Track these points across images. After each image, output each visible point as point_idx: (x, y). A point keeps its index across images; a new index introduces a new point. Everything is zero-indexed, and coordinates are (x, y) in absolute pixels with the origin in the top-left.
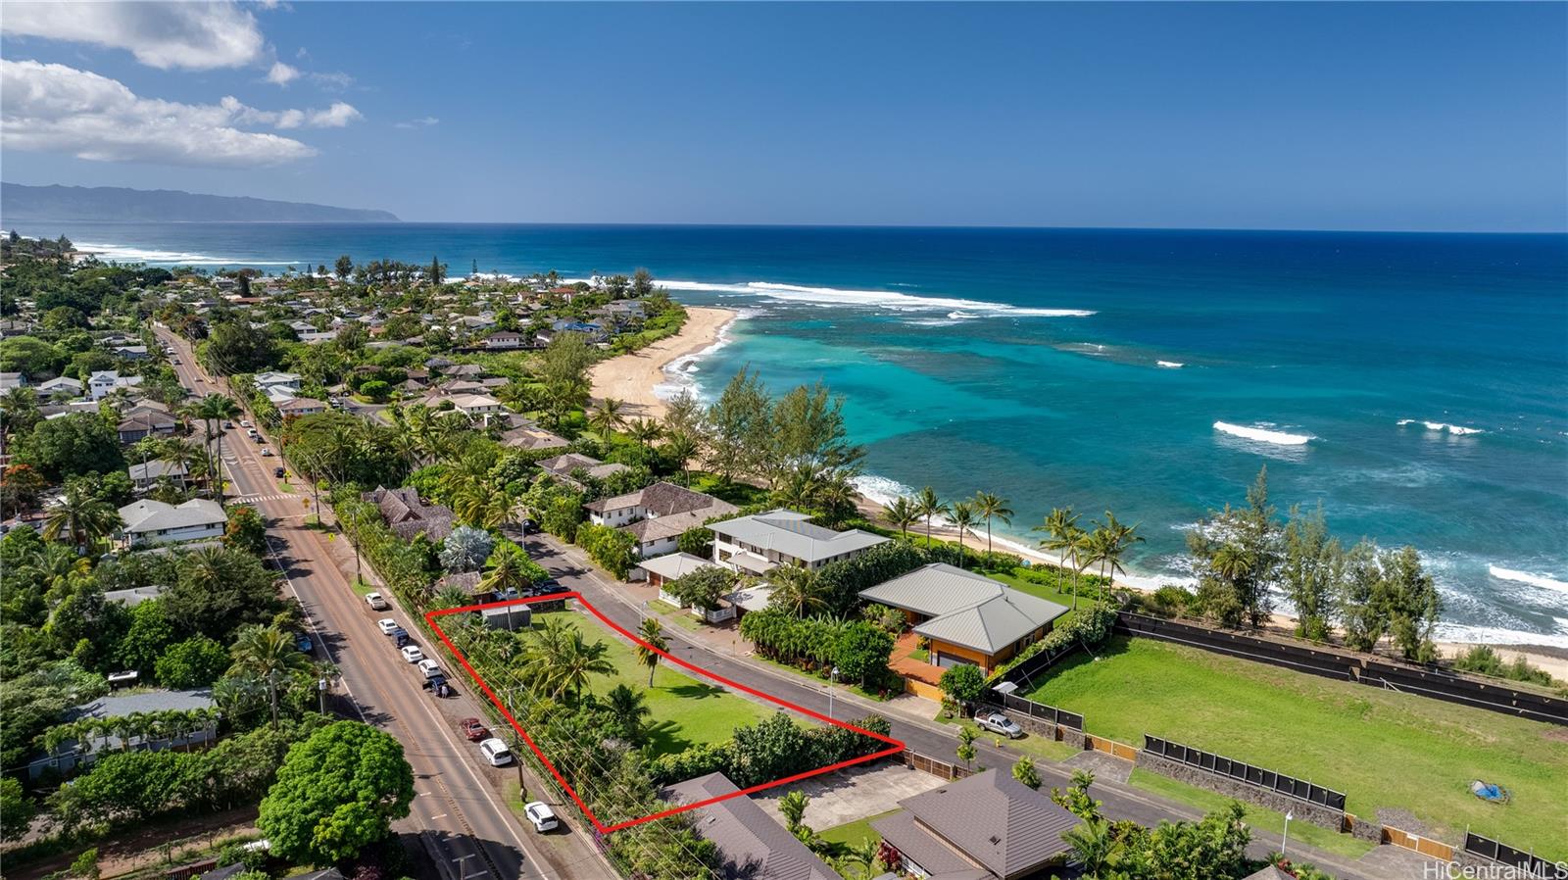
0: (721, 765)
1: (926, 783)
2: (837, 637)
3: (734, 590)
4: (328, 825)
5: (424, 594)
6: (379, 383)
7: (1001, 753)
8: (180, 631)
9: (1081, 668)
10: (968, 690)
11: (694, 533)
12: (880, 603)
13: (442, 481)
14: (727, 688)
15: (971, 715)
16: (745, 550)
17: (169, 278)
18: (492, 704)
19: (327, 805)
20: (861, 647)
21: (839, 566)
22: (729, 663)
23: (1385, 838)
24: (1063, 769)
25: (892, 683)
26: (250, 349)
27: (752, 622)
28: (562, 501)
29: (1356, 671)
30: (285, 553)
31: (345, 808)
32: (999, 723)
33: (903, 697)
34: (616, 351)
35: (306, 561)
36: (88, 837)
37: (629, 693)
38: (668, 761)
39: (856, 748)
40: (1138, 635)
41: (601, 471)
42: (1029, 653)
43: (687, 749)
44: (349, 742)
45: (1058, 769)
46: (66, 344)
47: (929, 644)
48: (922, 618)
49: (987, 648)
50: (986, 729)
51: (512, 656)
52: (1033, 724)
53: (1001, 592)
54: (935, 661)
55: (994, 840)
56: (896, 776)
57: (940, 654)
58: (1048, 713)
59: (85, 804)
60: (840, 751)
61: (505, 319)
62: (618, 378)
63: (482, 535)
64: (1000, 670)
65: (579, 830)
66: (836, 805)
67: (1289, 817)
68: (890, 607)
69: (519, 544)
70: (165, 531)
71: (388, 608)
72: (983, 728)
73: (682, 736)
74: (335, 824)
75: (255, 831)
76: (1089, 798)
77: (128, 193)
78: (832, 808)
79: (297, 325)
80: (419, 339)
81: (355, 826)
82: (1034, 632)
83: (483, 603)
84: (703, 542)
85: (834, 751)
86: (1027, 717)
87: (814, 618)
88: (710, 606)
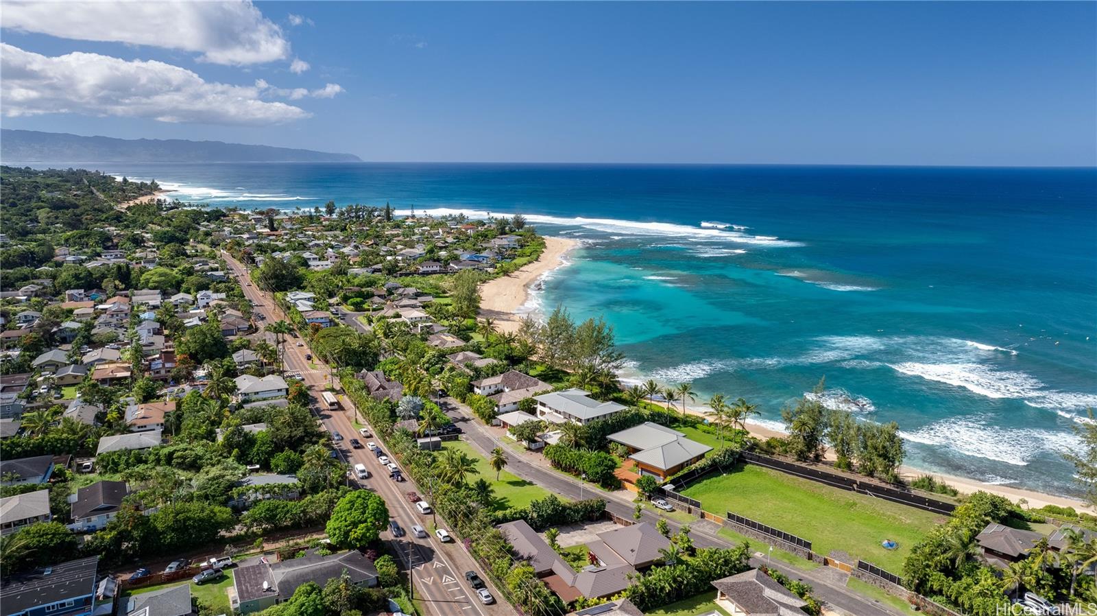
0: (523, 516)
2: (589, 459)
3: (546, 432)
4: (355, 532)
5: (389, 430)
6: (359, 300)
7: (657, 517)
8: (278, 447)
9: (714, 479)
10: (648, 487)
11: (527, 401)
12: (617, 442)
13: (396, 367)
14: (535, 482)
15: (650, 499)
16: (552, 411)
17: (225, 215)
18: (422, 485)
19: (355, 524)
20: (600, 465)
21: (598, 423)
22: (537, 470)
23: (826, 563)
24: (683, 526)
25: (615, 483)
26: (283, 275)
27: (549, 449)
28: (459, 380)
29: (855, 486)
30: (317, 405)
31: (363, 525)
32: (662, 504)
33: (620, 490)
34: (498, 274)
36: (255, 535)
37: (485, 483)
38: (500, 514)
39: (588, 513)
40: (751, 463)
41: (481, 363)
42: (685, 471)
44: (363, 498)
45: (681, 525)
46: (180, 270)
47: (638, 464)
48: (636, 450)
49: (663, 467)
50: (655, 507)
51: (431, 464)
52: (679, 505)
53: (677, 439)
54: (637, 473)
55: (632, 551)
56: (607, 526)
57: (642, 469)
58: (685, 500)
59: (255, 520)
60: (581, 513)
61: (431, 251)
62: (498, 294)
63: (417, 400)
64: (669, 479)
65: (459, 542)
67: (771, 549)
68: (622, 444)
69: (436, 403)
70: (258, 393)
71: (371, 436)
73: (510, 504)
74: (359, 532)
75: (324, 535)
76: (688, 538)
77: (187, 143)
79: (306, 255)
80: (379, 266)
81: (366, 533)
82: (692, 459)
83: (418, 436)
84: (531, 406)
85: (578, 513)
86: (676, 501)
87: (579, 450)
88: (531, 440)
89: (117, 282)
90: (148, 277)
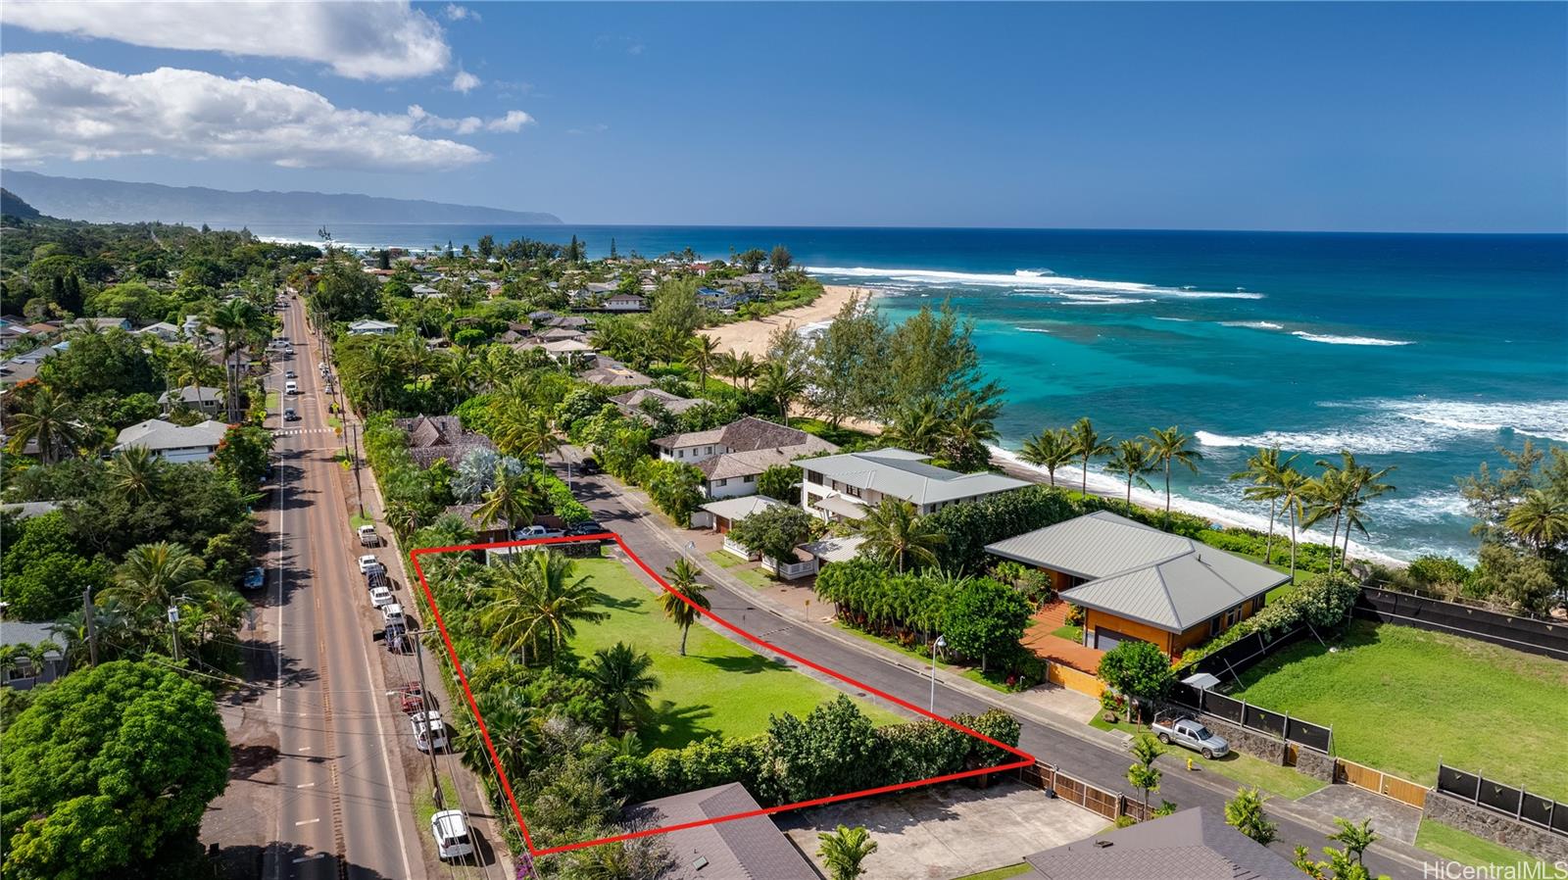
0: (743, 770)
1: (1075, 821)
2: (949, 598)
3: (821, 538)
6: (477, 333)
7: (1196, 781)
9: (1310, 661)
10: (1144, 680)
11: (778, 473)
12: (1015, 561)
14: (790, 662)
15: (1147, 719)
16: (839, 492)
19: (42, 799)
20: (982, 612)
21: (960, 512)
22: (799, 631)
24: (1299, 812)
25: (1028, 669)
27: (832, 575)
28: (626, 435)
31: (72, 804)
32: (1191, 734)
33: (1043, 689)
34: (740, 316)
35: (314, 492)
37: (629, 655)
38: (660, 760)
39: (966, 759)
40: (1391, 620)
41: (677, 406)
42: (1234, 635)
43: (692, 743)
45: (1292, 811)
46: (181, 295)
47: (1084, 615)
48: (1074, 579)
49: (1170, 621)
50: (1171, 743)
52: (1246, 738)
53: (1190, 549)
54: (1091, 641)
56: (1027, 807)
57: (1099, 631)
58: (1273, 722)
60: (941, 761)
64: (1191, 657)
66: (925, 849)
68: (1029, 566)
71: (380, 542)
72: (1165, 741)
76: (1366, 871)
78: (919, 854)
81: (82, 837)
82: (1239, 605)
83: (496, 541)
84: (788, 484)
85: (931, 761)
86: (1237, 726)
87: (917, 574)
88: (786, 557)
89: (52, 306)
90: (108, 297)
